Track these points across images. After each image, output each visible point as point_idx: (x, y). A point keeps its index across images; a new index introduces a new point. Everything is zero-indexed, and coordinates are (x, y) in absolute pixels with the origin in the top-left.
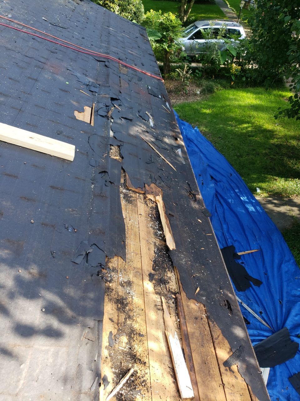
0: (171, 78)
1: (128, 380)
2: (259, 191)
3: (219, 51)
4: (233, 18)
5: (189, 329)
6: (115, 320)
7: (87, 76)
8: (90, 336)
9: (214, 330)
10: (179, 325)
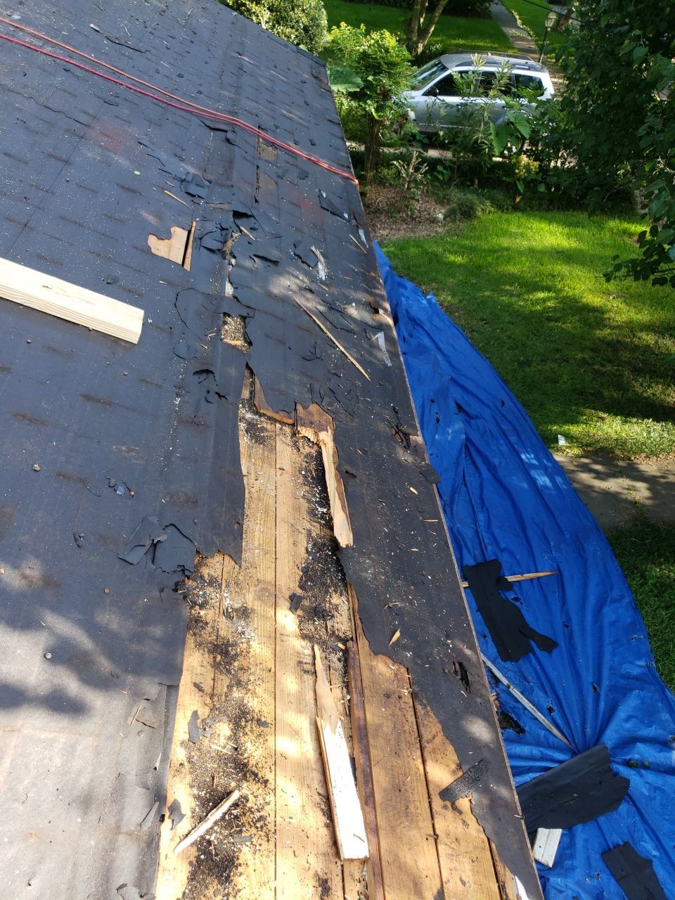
0: (381, 182)
1: (226, 813)
2: (562, 442)
3: (491, 124)
4: (529, 51)
5: (369, 716)
6: (207, 687)
7: (183, 160)
8: (149, 716)
9: (426, 723)
10: (349, 707)
